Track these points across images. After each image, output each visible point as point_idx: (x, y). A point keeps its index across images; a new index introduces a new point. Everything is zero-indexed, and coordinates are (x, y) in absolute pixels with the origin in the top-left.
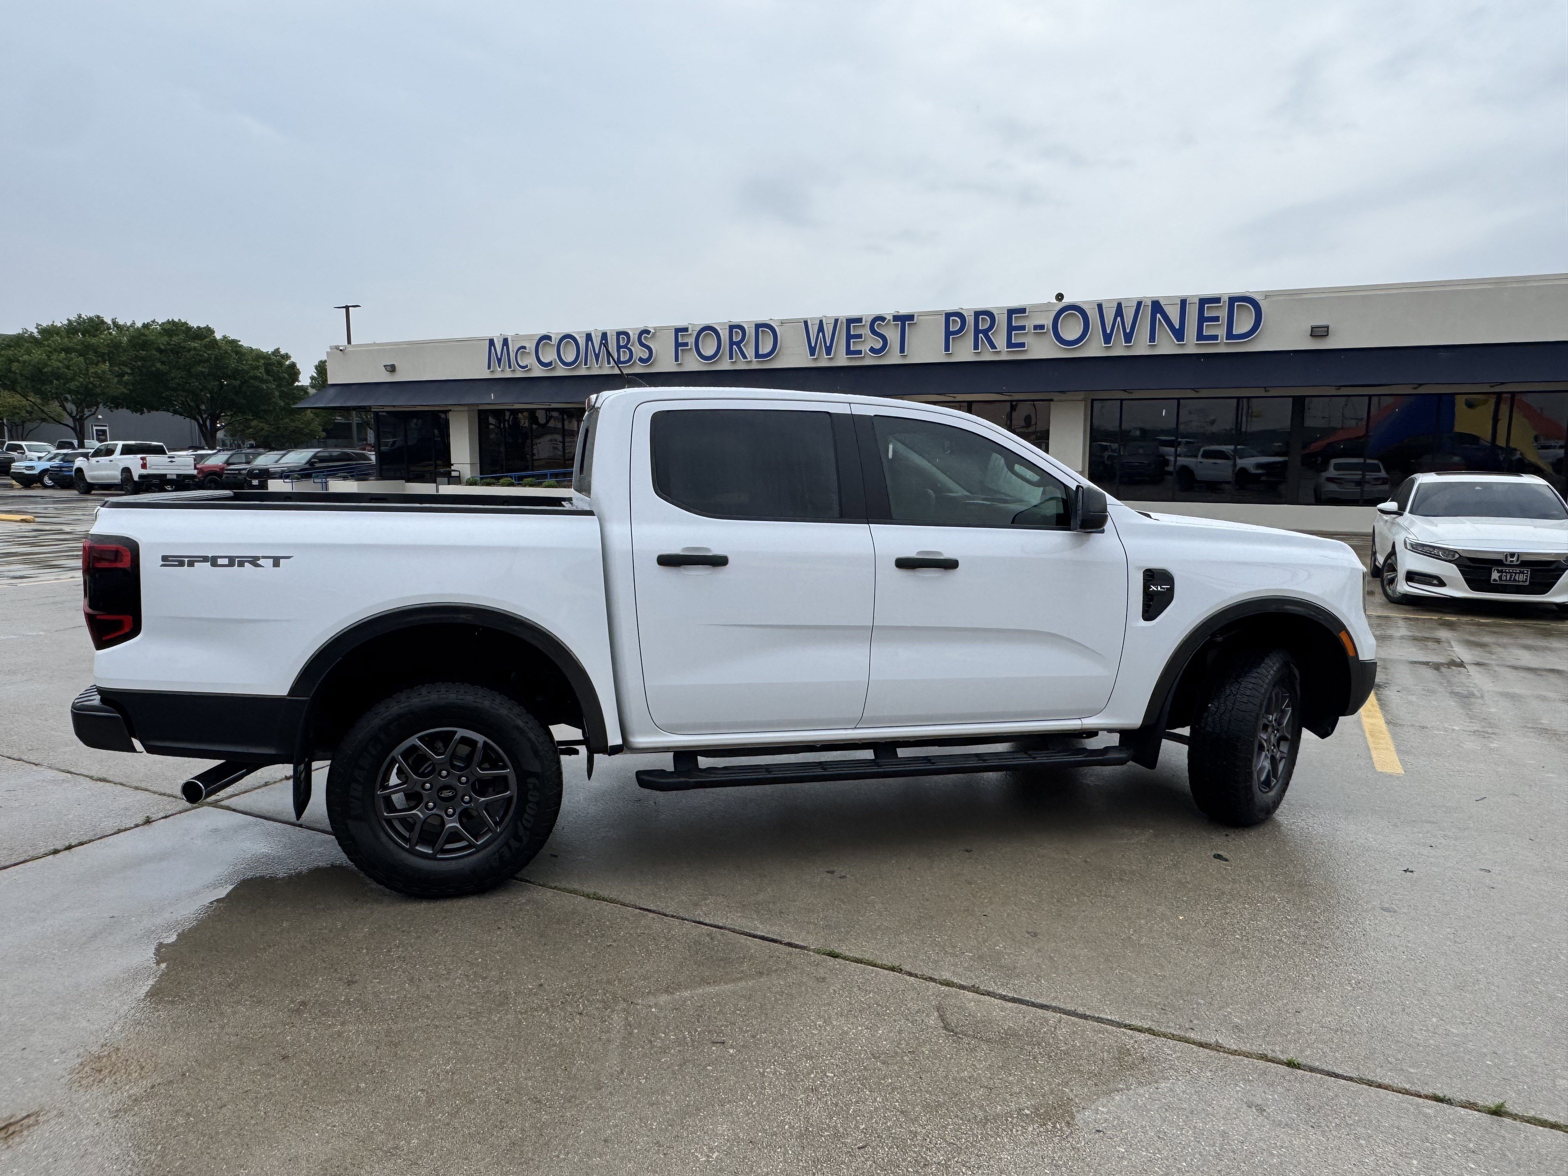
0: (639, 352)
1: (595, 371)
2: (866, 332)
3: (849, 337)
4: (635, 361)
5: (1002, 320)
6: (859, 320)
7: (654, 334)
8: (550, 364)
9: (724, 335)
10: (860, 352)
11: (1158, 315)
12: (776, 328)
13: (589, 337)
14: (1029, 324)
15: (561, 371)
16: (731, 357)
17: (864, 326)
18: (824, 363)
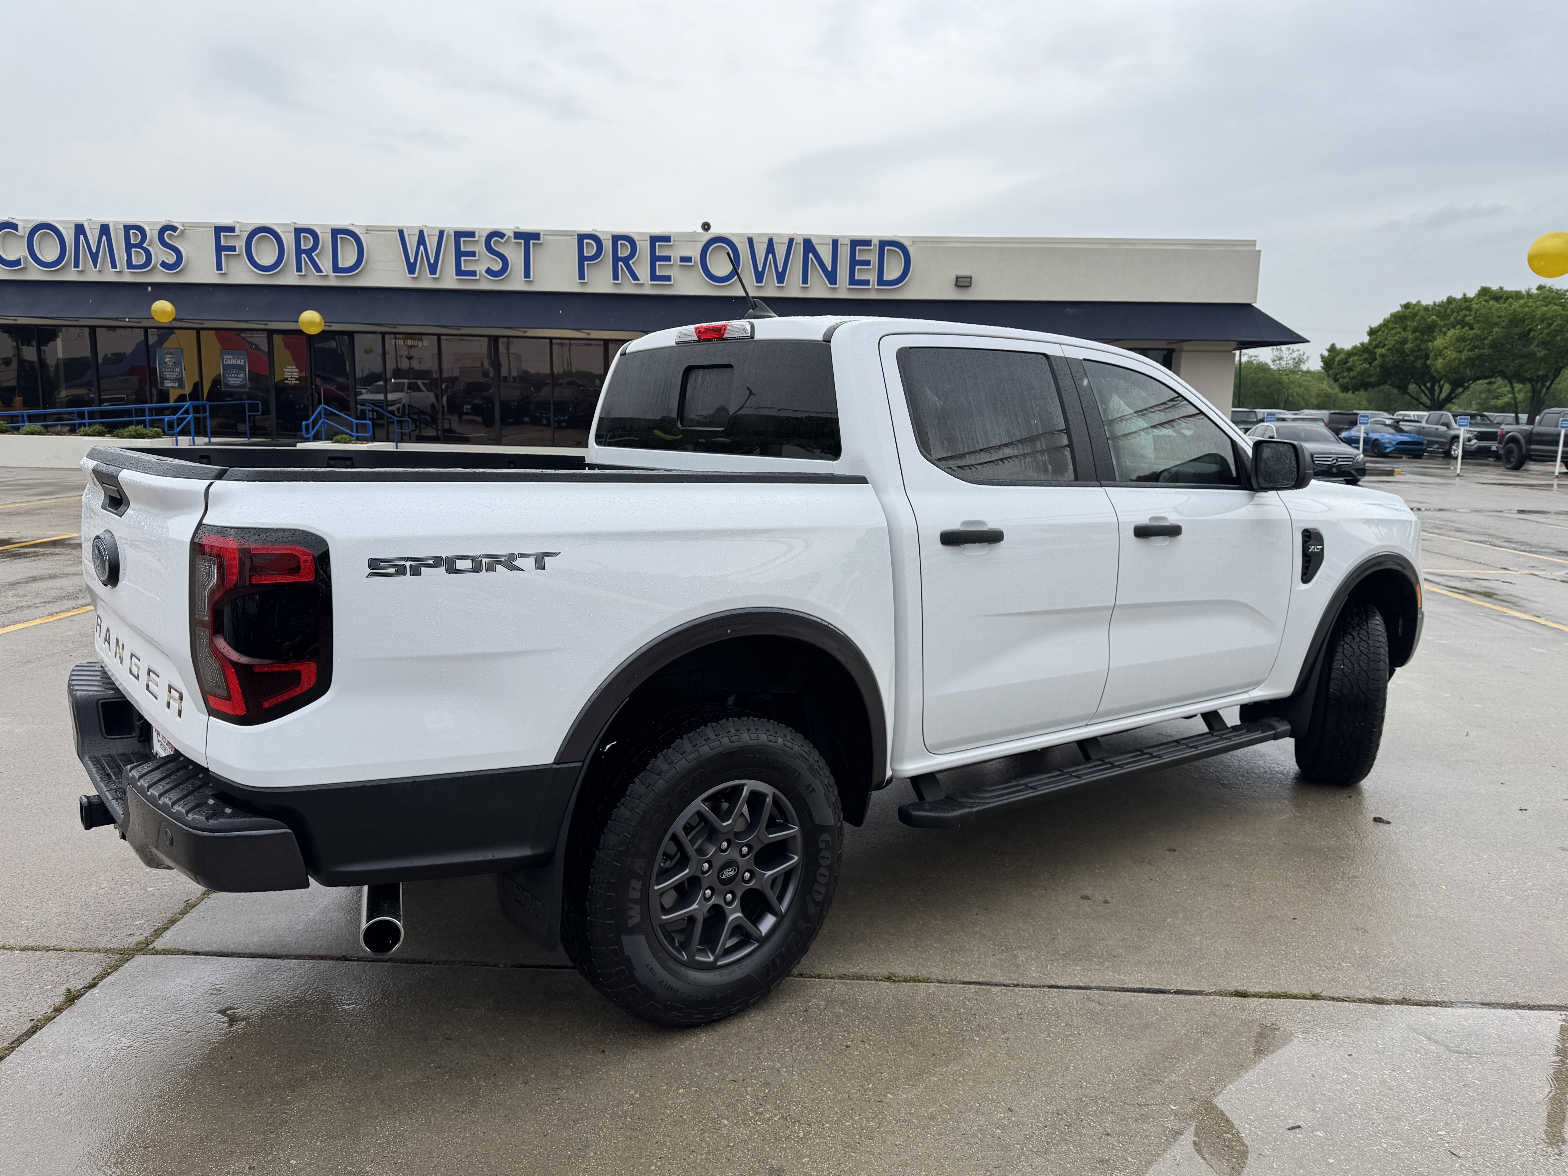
0: (160, 254)
1: (92, 276)
2: (480, 248)
3: (459, 254)
4: (155, 267)
5: (644, 248)
6: (471, 234)
7: (183, 232)
8: (18, 262)
9: (289, 240)
10: (473, 273)
11: (811, 255)
12: (361, 236)
13: (80, 229)
14: (676, 254)
15: (35, 274)
16: (299, 269)
17: (477, 241)
18: (426, 282)
